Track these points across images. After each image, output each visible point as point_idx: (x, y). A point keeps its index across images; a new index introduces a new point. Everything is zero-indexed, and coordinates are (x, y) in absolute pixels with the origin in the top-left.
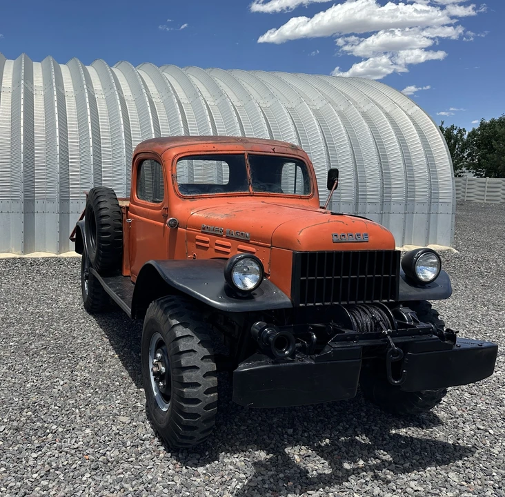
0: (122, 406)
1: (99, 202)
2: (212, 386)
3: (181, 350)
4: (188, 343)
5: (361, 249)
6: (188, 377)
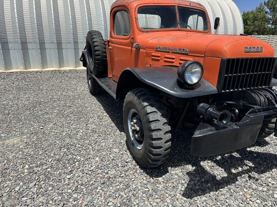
0: (114, 143)
1: (93, 38)
2: (169, 139)
3: (151, 120)
4: (155, 116)
5: (258, 57)
6: (155, 135)
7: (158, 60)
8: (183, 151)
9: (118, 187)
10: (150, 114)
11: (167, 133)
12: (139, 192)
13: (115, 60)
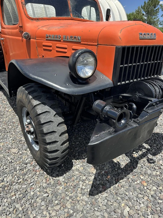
0: (13, 142)
2: (65, 140)
3: (42, 122)
4: (47, 117)
5: (152, 45)
6: (49, 139)
7: (51, 50)
8: (84, 141)
9: (14, 197)
10: (42, 115)
11: (63, 133)
12: (38, 199)
13: (11, 54)
